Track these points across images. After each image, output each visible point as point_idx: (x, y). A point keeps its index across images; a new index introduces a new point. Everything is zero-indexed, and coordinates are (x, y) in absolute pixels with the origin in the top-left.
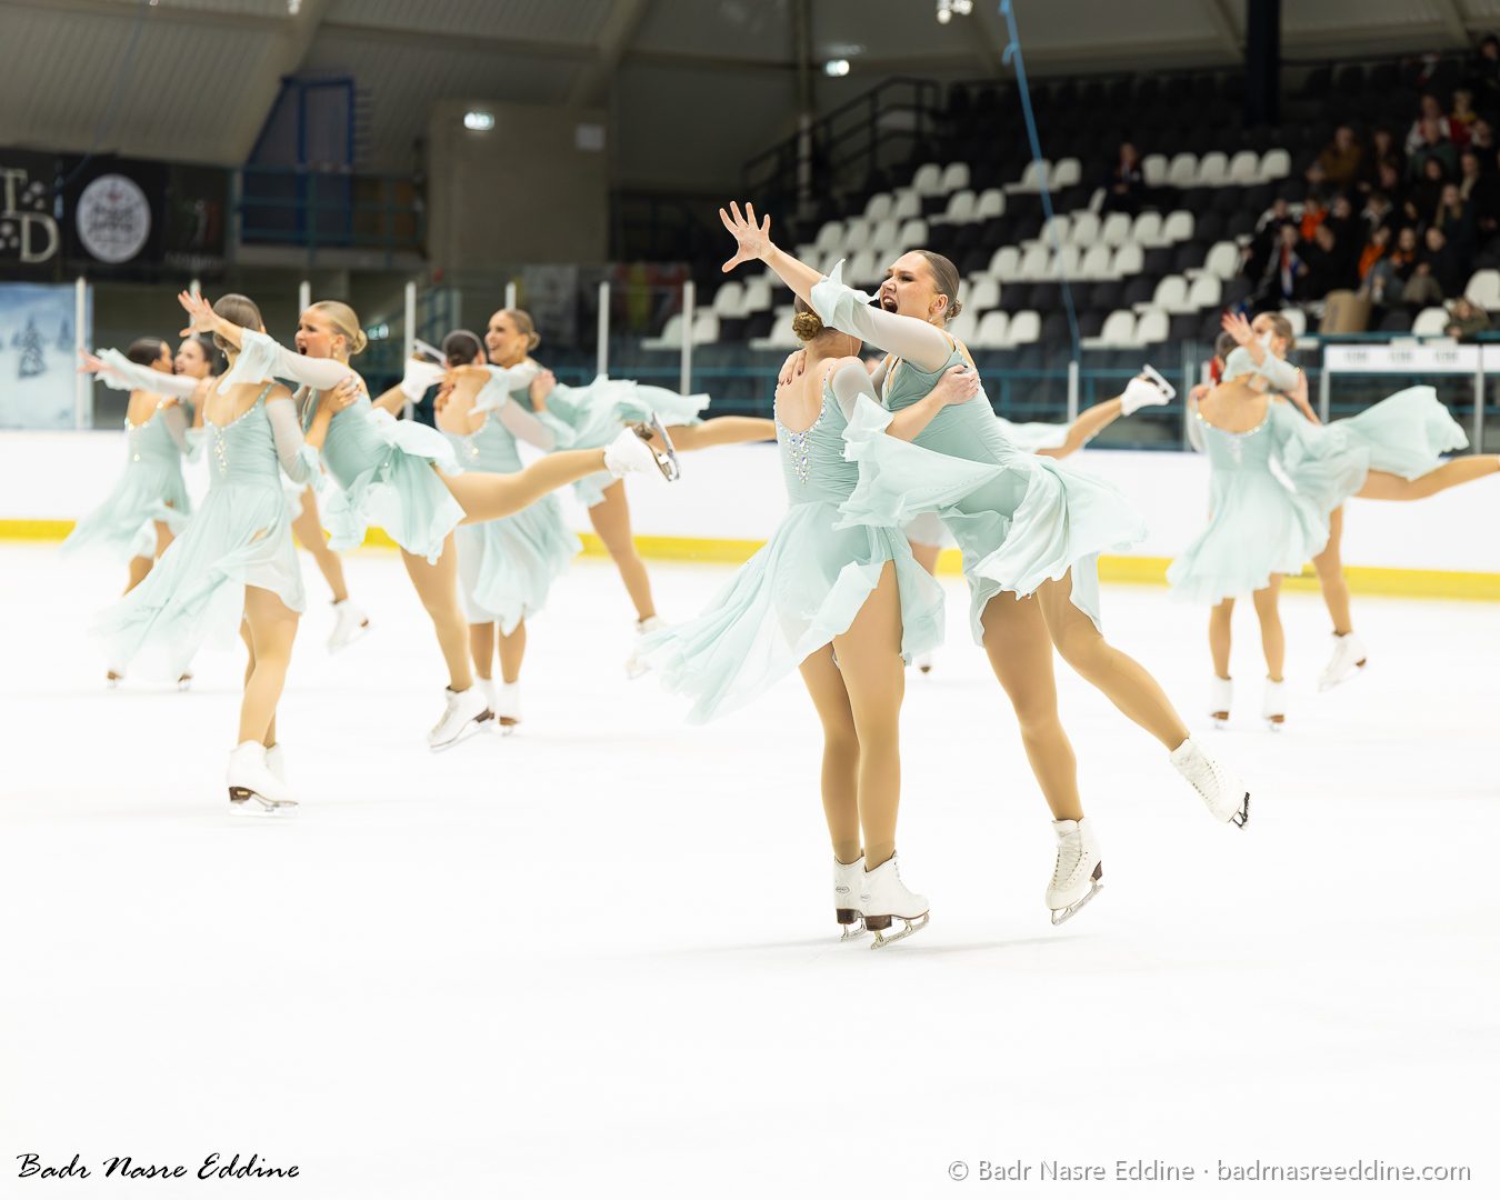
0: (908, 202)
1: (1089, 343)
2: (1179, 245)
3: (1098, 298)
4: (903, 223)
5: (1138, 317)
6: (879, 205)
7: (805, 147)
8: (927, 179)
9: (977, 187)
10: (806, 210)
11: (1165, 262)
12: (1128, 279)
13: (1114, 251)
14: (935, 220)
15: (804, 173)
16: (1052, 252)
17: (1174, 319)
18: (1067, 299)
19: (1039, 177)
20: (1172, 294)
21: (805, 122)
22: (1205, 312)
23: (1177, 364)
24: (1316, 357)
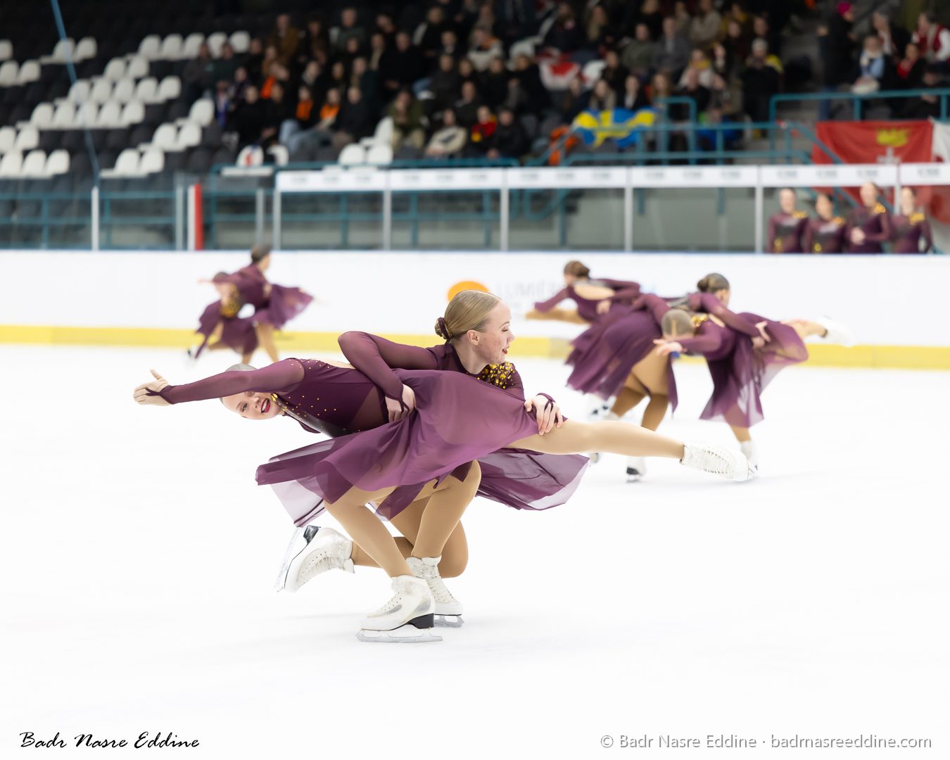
1: (106, 174)
2: (170, 102)
3: (112, 141)
5: (142, 155)
9: (19, 59)
11: (159, 115)
12: (133, 127)
13: (123, 106)
16: (77, 108)
17: (168, 156)
18: (89, 141)
19: (66, 52)
20: (167, 138)
22: (190, 150)
23: (170, 188)
24: (269, 182)
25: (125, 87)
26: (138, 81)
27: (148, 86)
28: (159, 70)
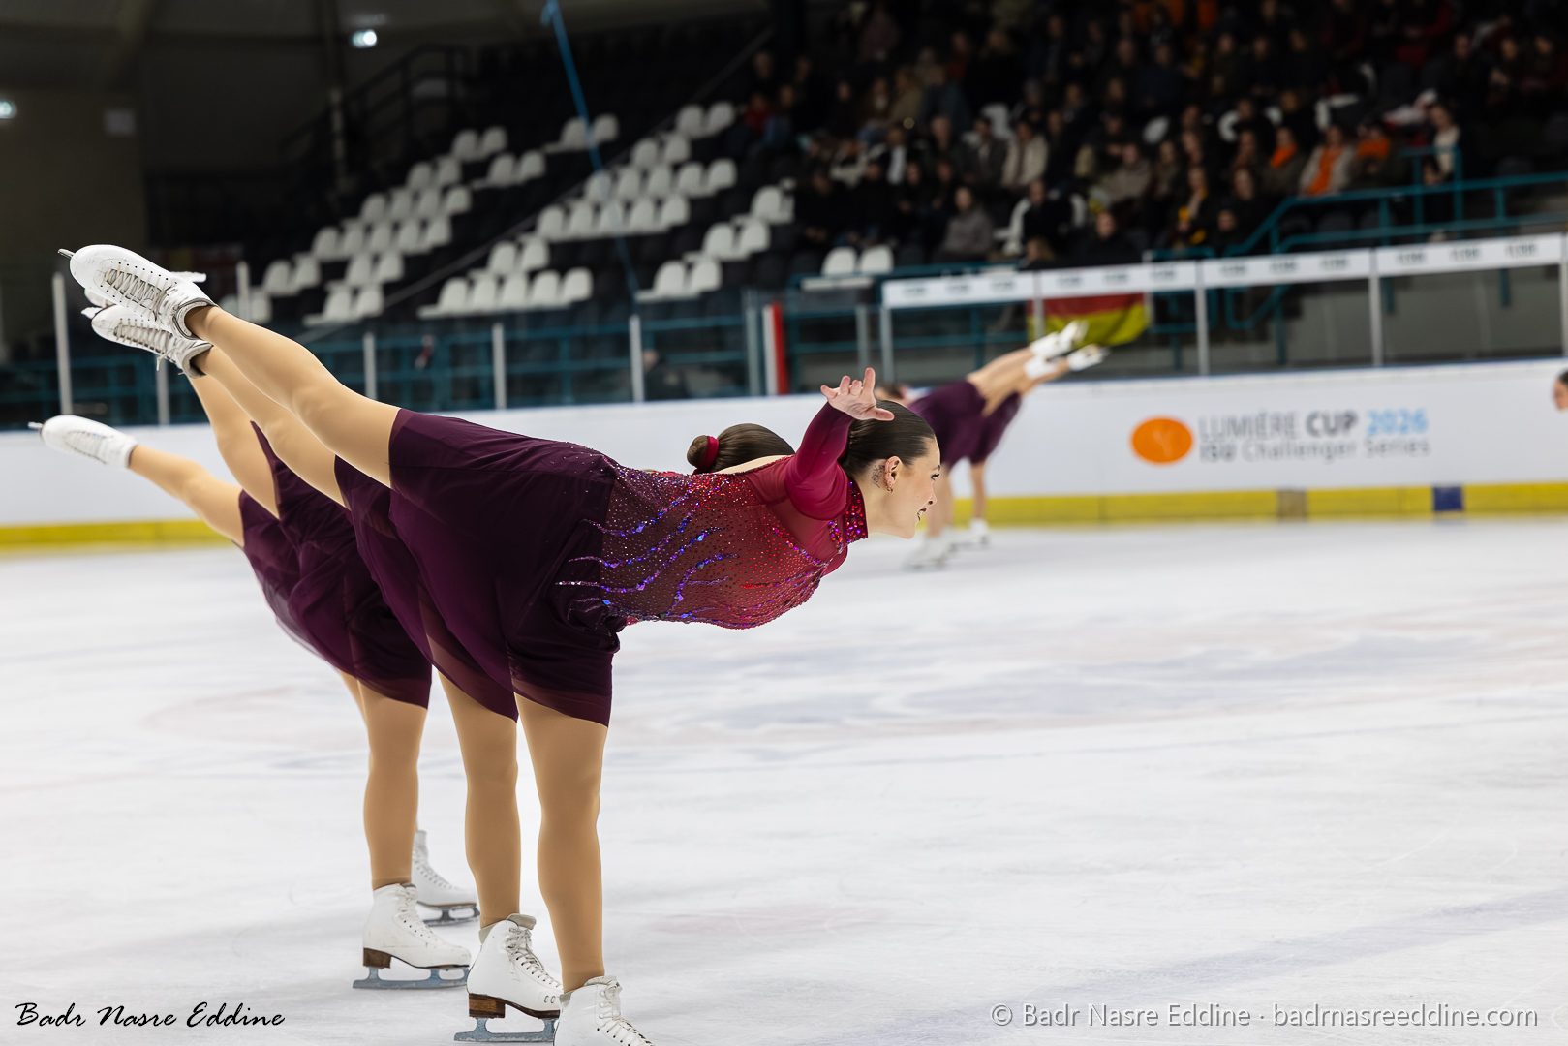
0: (449, 170)
1: (644, 297)
2: (723, 194)
3: (646, 251)
4: (445, 190)
5: (689, 267)
6: (419, 174)
7: (337, 122)
8: (466, 145)
9: (516, 148)
10: (344, 184)
11: (710, 211)
12: (675, 230)
13: (659, 203)
14: (478, 184)
15: (339, 148)
16: (597, 209)
17: (726, 267)
18: (621, 252)
19: (577, 135)
20: (720, 242)
21: (336, 96)
22: (756, 257)
23: (737, 309)
24: (872, 294)
25: (660, 178)
26: (676, 167)
27: (691, 176)
28: (704, 152)
